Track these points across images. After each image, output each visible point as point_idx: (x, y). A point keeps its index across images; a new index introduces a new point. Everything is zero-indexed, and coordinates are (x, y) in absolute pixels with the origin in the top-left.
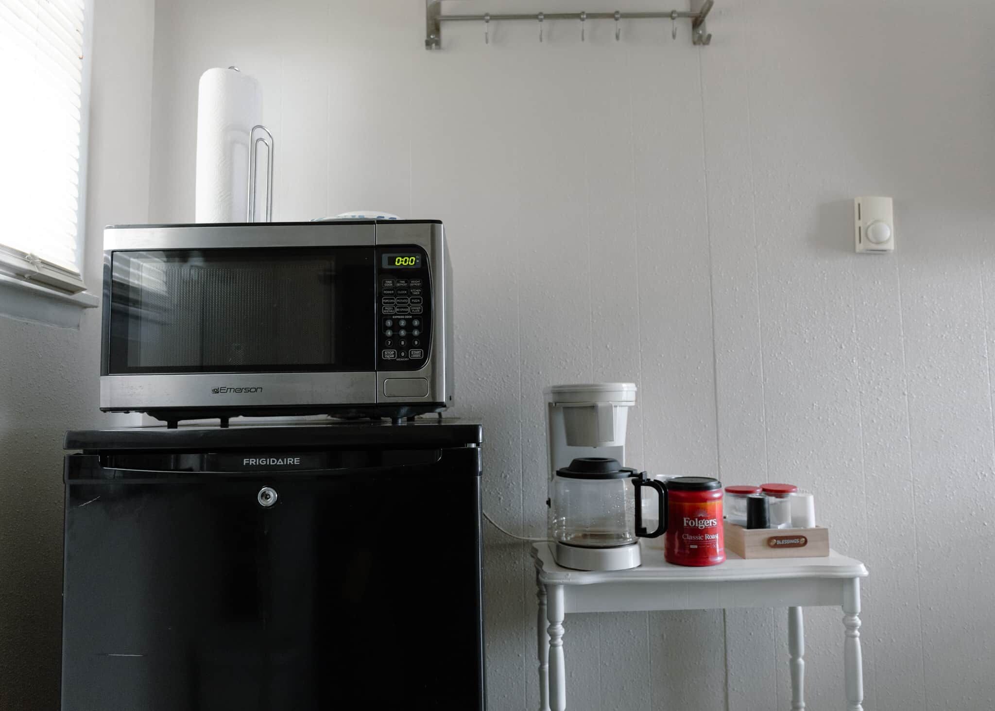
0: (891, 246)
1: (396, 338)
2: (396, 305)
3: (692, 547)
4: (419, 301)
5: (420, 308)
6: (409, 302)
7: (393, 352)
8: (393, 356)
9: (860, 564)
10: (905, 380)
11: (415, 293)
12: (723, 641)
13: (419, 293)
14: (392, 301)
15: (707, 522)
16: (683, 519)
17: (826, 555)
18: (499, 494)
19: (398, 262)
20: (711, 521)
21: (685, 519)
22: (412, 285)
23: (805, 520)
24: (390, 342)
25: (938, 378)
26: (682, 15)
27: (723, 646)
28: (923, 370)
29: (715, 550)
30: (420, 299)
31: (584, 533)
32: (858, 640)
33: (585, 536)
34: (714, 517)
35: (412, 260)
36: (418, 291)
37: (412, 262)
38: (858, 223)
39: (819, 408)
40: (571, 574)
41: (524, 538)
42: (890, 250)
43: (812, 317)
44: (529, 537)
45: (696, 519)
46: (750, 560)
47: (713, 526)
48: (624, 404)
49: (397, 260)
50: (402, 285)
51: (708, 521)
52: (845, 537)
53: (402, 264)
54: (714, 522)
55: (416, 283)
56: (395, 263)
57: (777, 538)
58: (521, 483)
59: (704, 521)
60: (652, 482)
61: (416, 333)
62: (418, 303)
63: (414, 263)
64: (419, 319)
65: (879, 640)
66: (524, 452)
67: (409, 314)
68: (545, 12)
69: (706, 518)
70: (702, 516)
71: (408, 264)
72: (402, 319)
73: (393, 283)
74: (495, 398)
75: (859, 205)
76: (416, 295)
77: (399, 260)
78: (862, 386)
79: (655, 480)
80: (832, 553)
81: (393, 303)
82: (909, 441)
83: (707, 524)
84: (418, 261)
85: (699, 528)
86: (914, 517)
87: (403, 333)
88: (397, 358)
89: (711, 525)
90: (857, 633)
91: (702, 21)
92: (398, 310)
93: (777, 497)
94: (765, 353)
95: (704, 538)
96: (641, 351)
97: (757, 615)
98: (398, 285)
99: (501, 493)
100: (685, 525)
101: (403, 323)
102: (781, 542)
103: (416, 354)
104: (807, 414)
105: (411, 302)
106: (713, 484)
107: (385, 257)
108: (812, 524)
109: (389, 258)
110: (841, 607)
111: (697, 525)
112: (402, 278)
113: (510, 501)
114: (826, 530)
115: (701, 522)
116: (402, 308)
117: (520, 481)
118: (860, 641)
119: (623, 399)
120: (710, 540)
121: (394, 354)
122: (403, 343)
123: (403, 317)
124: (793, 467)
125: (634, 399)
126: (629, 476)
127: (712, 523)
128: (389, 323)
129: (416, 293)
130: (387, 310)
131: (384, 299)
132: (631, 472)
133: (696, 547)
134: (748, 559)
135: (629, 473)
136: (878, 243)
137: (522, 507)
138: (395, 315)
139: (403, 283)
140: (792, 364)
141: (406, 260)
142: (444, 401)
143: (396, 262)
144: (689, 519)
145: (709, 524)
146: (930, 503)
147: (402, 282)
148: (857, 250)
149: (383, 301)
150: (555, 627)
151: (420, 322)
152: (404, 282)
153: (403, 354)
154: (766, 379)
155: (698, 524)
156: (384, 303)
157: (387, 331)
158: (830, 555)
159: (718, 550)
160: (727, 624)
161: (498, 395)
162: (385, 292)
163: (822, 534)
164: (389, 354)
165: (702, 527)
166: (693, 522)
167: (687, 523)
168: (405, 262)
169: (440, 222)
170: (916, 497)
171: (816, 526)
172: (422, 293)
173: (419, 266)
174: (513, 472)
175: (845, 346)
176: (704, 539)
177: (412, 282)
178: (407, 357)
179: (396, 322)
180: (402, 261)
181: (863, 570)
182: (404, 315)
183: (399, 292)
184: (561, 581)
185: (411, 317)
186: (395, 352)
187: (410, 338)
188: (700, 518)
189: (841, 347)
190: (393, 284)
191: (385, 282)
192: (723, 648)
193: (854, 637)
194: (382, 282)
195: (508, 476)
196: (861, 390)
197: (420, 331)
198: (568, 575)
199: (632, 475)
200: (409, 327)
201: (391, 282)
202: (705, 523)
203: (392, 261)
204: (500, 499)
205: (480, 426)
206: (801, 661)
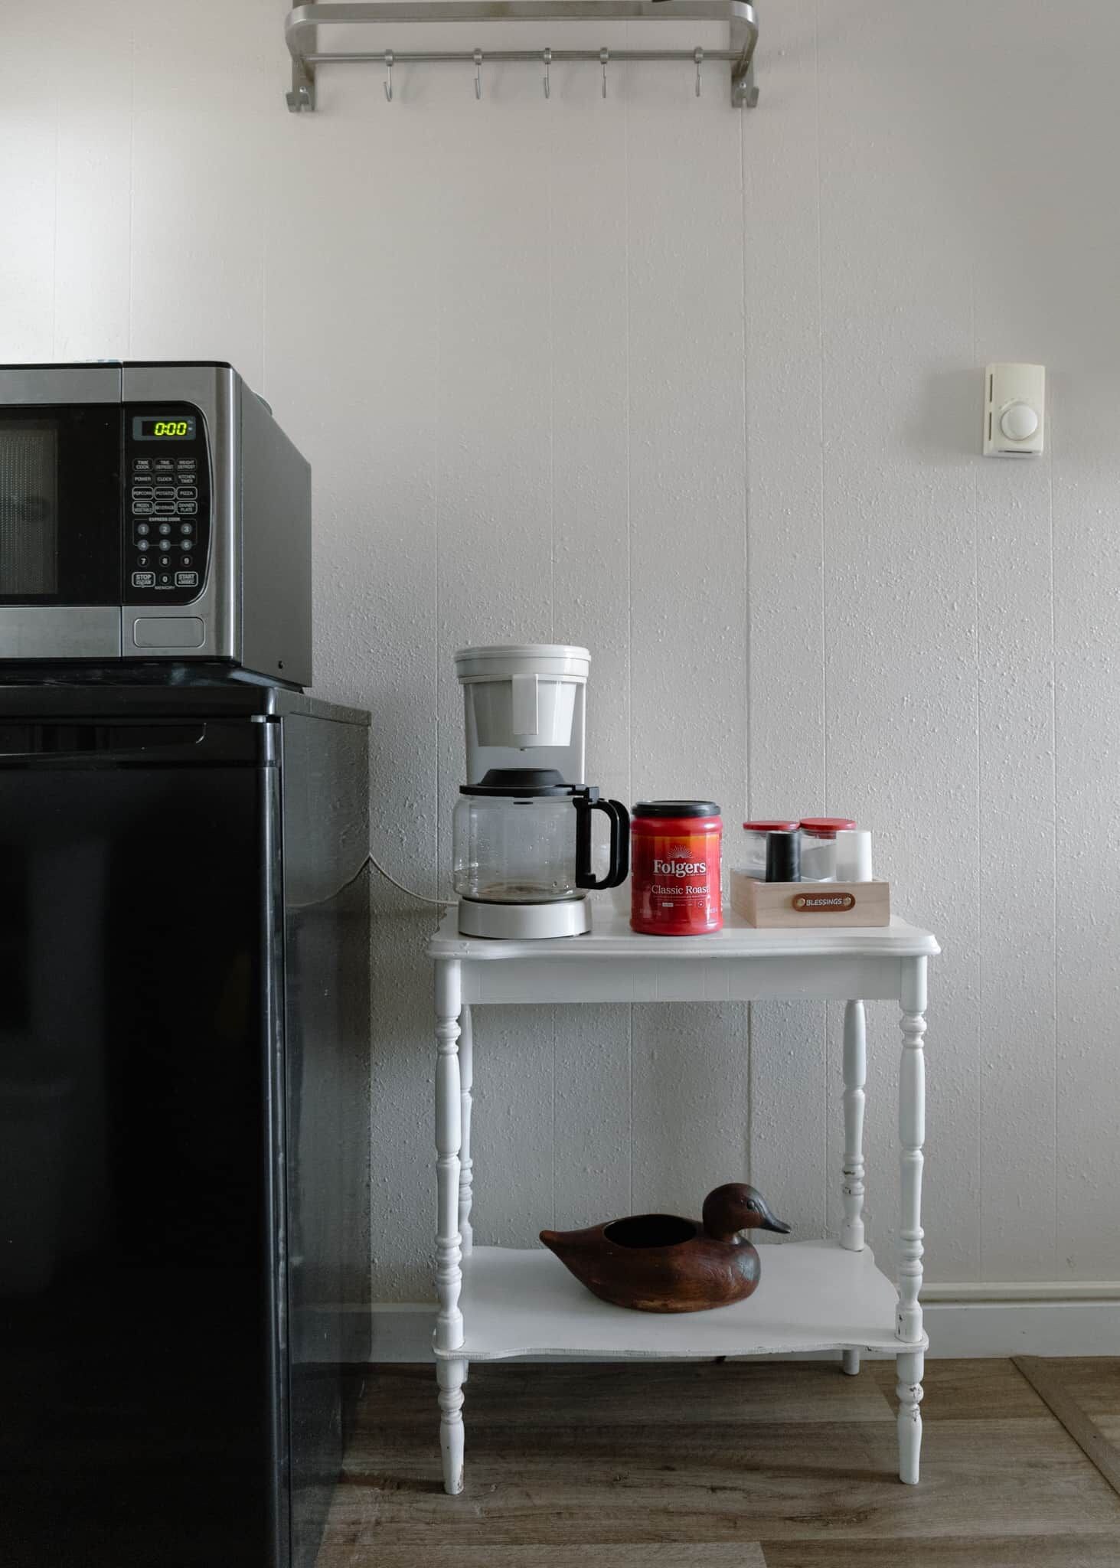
0: (1038, 445)
1: (154, 553)
2: (154, 500)
3: (665, 905)
4: (191, 493)
5: (193, 505)
6: (176, 496)
7: (150, 576)
8: (150, 582)
9: (930, 935)
10: (1052, 663)
11: (185, 481)
12: (746, 1063)
13: (192, 481)
14: (148, 493)
15: (689, 866)
16: (653, 863)
17: (885, 924)
18: (400, 832)
19: (159, 431)
20: (696, 865)
21: (656, 862)
22: (180, 467)
23: (854, 869)
24: (144, 559)
25: (1105, 659)
26: (711, 55)
27: (745, 1071)
28: (1082, 646)
29: (702, 910)
30: (193, 490)
31: (509, 885)
32: (920, 1053)
33: (510, 889)
34: (702, 859)
35: (182, 427)
36: (189, 477)
37: (181, 431)
38: (990, 407)
39: (912, 705)
40: (469, 943)
41: (439, 901)
42: (1038, 452)
43: (908, 558)
44: (447, 900)
45: (673, 862)
46: (763, 930)
47: (699, 873)
48: (566, 678)
49: (157, 427)
50: (165, 467)
51: (691, 865)
52: (944, 907)
53: (165, 434)
54: (702, 867)
55: (186, 464)
56: (154, 431)
57: (806, 896)
58: (436, 816)
59: (685, 866)
60: (606, 803)
61: (187, 545)
62: (191, 497)
63: (184, 431)
64: (191, 523)
65: (989, 1066)
66: (440, 767)
67: (176, 515)
68: (486, 48)
69: (687, 861)
70: (683, 857)
71: (176, 434)
72: (165, 522)
73: (150, 463)
74: (396, 681)
75: (992, 376)
76: (185, 484)
77: (160, 427)
78: (983, 671)
79: (610, 801)
80: (895, 921)
81: (150, 496)
82: (1053, 759)
83: (690, 870)
84: (190, 429)
85: (677, 875)
86: (1055, 879)
87: (165, 545)
88: (156, 585)
89: (696, 871)
90: (920, 1042)
91: (745, 69)
92: (158, 508)
93: (821, 837)
94: (829, 616)
95: (685, 891)
96: (630, 609)
97: (800, 1025)
98: (159, 467)
99: (403, 832)
100: (656, 871)
101: (165, 529)
102: (813, 903)
103: (186, 579)
104: (892, 714)
105: (179, 496)
106: (705, 807)
107: (137, 422)
108: (867, 875)
109: (145, 424)
110: (898, 1001)
111: (673, 872)
112: (165, 457)
113: (418, 844)
114: (886, 885)
115: (680, 867)
116: (164, 504)
117: (434, 813)
118: (925, 1054)
119: (565, 671)
120: (695, 895)
121: (152, 578)
122: (165, 561)
123: (166, 519)
124: (866, 797)
125: (586, 672)
126: (569, 794)
127: (698, 868)
128: (143, 529)
129: (188, 481)
130: (140, 508)
131: (136, 490)
132: (573, 787)
133: (671, 905)
134: (761, 927)
135: (570, 789)
136: (1019, 440)
137: (436, 854)
138: (154, 515)
139: (166, 465)
140: (872, 634)
141: (172, 427)
142: (232, 654)
143: (156, 431)
144: (662, 861)
145: (693, 869)
146: (1080, 856)
147: (165, 462)
148: (986, 452)
149: (134, 493)
150: (446, 1026)
151: (194, 527)
152: (167, 462)
153: (165, 579)
154: (829, 658)
155: (676, 869)
156: (136, 496)
157: (140, 542)
158: (890, 924)
159: (708, 911)
160: (753, 1037)
161: (401, 676)
162: (136, 478)
163: (880, 891)
164: (143, 580)
165: (682, 874)
166: (668, 866)
167: (658, 868)
168: (171, 431)
169: (227, 365)
170: (1058, 847)
171: (873, 880)
172: (196, 481)
173: (192, 437)
174: (424, 798)
175: (960, 606)
176: (684, 894)
177: (181, 462)
178: (173, 585)
179: (154, 527)
180: (166, 429)
181: (933, 945)
182: (168, 516)
183: (160, 479)
184: (453, 954)
185: (178, 519)
186: (152, 575)
187: (176, 553)
188: (680, 861)
189: (953, 608)
190: (151, 467)
191: (136, 463)
192: (746, 1075)
193: (915, 1047)
194: (133, 463)
195: (415, 805)
196: (980, 678)
197: (193, 543)
198: (465, 944)
199: (574, 792)
200: (175, 536)
201: (146, 462)
202: (687, 869)
203: (148, 428)
204: (402, 840)
205: (271, 689)
206: (861, 1094)
